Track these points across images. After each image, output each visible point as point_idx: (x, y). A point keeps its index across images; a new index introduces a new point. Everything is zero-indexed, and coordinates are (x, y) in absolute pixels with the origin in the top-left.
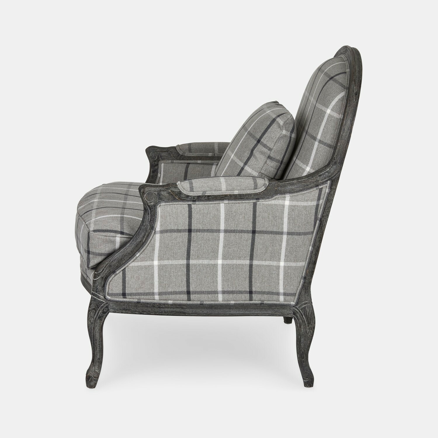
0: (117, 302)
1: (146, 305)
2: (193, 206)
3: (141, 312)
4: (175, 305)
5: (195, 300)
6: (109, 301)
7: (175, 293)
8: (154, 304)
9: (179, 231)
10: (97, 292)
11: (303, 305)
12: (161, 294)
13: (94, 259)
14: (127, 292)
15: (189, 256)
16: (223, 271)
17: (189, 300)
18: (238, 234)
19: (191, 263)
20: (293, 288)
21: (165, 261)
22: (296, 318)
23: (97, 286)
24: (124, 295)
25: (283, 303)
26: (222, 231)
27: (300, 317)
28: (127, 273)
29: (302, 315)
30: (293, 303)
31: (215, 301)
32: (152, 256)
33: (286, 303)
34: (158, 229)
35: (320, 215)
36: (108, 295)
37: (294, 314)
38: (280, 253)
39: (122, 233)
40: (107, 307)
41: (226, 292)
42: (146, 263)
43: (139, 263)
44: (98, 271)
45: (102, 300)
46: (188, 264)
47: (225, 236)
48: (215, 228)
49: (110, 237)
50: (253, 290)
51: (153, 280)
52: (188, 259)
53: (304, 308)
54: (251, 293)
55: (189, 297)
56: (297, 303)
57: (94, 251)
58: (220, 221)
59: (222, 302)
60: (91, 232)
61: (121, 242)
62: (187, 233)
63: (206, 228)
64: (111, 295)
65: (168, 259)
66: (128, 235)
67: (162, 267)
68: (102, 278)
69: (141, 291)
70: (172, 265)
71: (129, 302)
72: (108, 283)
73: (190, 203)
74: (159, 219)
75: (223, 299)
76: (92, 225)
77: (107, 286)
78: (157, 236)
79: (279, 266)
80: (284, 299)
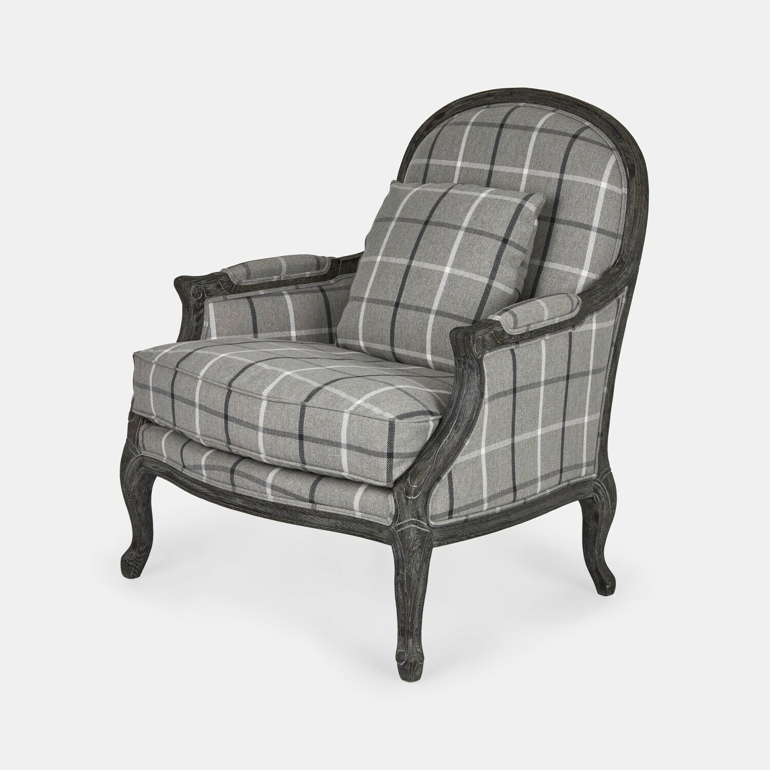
0: (442, 527)
1: (474, 521)
2: (516, 351)
3: (468, 535)
4: (502, 512)
5: (520, 498)
6: (433, 528)
7: (503, 493)
8: (482, 518)
9: (505, 394)
10: (419, 518)
11: (603, 475)
12: (490, 499)
13: (399, 465)
14: (454, 508)
15: (514, 431)
16: (542, 446)
17: (514, 501)
18: (555, 384)
19: (515, 442)
20: (594, 452)
21: (493, 445)
22: (597, 497)
23: (418, 508)
24: (451, 513)
25: (585, 478)
26: (542, 383)
27: (603, 494)
28: (454, 477)
29: (605, 490)
30: (595, 475)
31: (535, 494)
32: (480, 441)
33: (588, 477)
34: (486, 396)
35: (615, 338)
36: (431, 519)
37: (595, 491)
38: (585, 404)
39: (432, 414)
40: (431, 540)
41: (544, 477)
42: (473, 455)
43: (467, 455)
44: (420, 483)
45: (427, 529)
46: (513, 444)
47: (545, 391)
48: (537, 381)
49: (424, 423)
50: (564, 467)
51: (482, 479)
52: (513, 436)
53: (606, 479)
54: (561, 471)
55: (515, 495)
56: (598, 474)
57: (402, 450)
58: (541, 368)
59: (540, 495)
60: (397, 421)
61: (434, 427)
62: (512, 396)
63: (529, 383)
64: (434, 518)
65: (495, 442)
66: (437, 415)
67: (489, 455)
68: (424, 492)
69: (470, 502)
70: (498, 449)
71: (456, 524)
72: (431, 499)
73: (513, 347)
74: (486, 380)
75: (541, 488)
76: (377, 410)
77: (430, 505)
78: (486, 407)
79: (584, 424)
80: (586, 472)
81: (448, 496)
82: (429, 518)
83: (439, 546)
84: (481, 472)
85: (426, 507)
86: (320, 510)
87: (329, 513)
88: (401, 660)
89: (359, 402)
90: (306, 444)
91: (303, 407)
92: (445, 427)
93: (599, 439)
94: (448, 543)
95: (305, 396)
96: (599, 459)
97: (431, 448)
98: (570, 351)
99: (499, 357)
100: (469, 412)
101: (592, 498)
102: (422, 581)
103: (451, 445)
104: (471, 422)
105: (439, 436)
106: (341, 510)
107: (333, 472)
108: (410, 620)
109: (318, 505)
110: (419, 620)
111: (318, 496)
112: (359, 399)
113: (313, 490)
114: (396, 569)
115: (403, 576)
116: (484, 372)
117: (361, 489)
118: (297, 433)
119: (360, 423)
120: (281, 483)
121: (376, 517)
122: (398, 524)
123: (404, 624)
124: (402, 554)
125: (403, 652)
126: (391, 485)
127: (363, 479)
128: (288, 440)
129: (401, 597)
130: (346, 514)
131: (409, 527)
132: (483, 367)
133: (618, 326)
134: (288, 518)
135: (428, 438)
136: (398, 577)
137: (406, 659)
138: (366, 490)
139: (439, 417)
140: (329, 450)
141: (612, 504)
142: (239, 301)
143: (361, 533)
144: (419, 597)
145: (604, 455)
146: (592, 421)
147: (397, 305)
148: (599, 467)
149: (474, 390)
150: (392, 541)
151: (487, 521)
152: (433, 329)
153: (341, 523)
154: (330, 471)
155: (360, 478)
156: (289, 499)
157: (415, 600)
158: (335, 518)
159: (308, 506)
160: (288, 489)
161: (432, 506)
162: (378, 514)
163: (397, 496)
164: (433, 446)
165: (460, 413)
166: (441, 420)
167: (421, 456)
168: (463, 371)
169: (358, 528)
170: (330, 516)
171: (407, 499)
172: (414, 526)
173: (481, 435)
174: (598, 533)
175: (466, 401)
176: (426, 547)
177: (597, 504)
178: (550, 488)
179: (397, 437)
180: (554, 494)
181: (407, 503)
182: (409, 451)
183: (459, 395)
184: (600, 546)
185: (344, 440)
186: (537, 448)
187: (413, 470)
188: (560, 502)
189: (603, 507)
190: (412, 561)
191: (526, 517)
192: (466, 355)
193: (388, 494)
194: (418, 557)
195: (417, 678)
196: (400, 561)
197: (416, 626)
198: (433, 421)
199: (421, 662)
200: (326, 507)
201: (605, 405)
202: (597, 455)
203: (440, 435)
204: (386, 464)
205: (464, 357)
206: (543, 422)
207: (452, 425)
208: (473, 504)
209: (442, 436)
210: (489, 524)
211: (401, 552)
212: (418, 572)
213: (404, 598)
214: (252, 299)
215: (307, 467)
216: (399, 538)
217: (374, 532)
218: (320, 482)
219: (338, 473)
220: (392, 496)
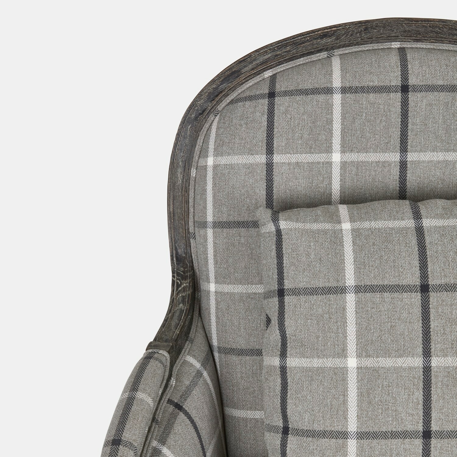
147: (427, 435)
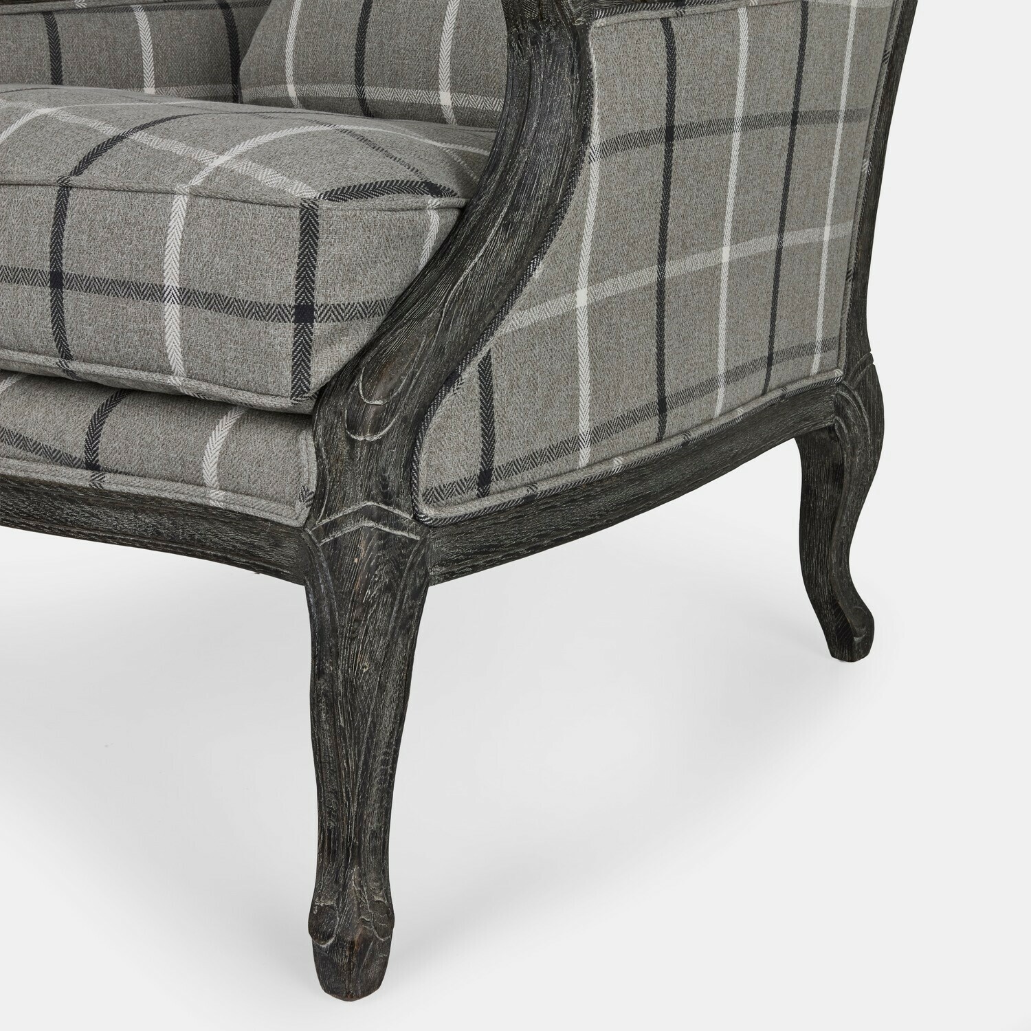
0: (457, 523)
1: (553, 500)
2: (675, 25)
3: (535, 542)
4: (627, 471)
5: (674, 431)
6: (430, 527)
7: (632, 418)
8: (574, 489)
9: (644, 139)
10: (387, 498)
11: (856, 372)
12: (597, 435)
13: (330, 341)
14: (496, 464)
15: (665, 247)
16: (729, 292)
17: (659, 440)
18: (765, 130)
19: (667, 276)
20: (838, 316)
21: (609, 283)
22: (843, 425)
23: (384, 470)
24: (484, 479)
25: (819, 379)
26: (738, 123)
27: (856, 417)
28: (498, 371)
29: (860, 408)
30: (839, 373)
31: (709, 420)
32: (574, 269)
33: (824, 377)
34: (595, 140)
35: (891, 43)
36: (427, 501)
37: (839, 410)
38: (827, 193)
39: (435, 190)
40: (423, 563)
41: (734, 375)
42: (553, 308)
43: (536, 309)
44: (392, 391)
45: (411, 530)
46: (661, 283)
47: (742, 145)
48: (724, 115)
49: (410, 213)
50: (775, 350)
51: (577, 378)
52: (662, 260)
53: (863, 381)
54: (770, 361)
55: (663, 423)
56: (847, 370)
57: (340, 297)
58: (736, 82)
59: (724, 420)
60: (325, 205)
61: (440, 229)
62: (663, 147)
63: (705, 118)
64: (433, 497)
65: (614, 274)
66: (451, 194)
67: (597, 310)
68: (405, 420)
69: (541, 444)
70: (624, 295)
71: (501, 510)
72: (427, 440)
73: (669, 12)
74: (596, 92)
75: (725, 404)
76: (268, 178)
77: (423, 457)
78: (593, 171)
79: (821, 244)
80: (821, 364)
81: (478, 430)
82: (420, 498)
83: (447, 579)
84: (574, 357)
85: (410, 465)
86: (114, 488)
87: (137, 497)
88: (324, 933)
89: (220, 161)
90: (70, 297)
91: (65, 189)
92: (475, 227)
93: (850, 286)
94: (475, 569)
95: (73, 162)
96: (849, 335)
97: (430, 289)
98: (802, 48)
99: (631, 36)
100: (546, 182)
101: (831, 429)
102: (391, 691)
103: (490, 278)
104: (551, 211)
105: (455, 255)
106: (169, 485)
107: (144, 375)
108: (354, 809)
109: (108, 476)
110: (381, 807)
111: (108, 450)
112: (222, 153)
113: (94, 433)
114: (314, 657)
115: (333, 678)
116: (591, 70)
117: (225, 424)
118: (46, 267)
119: (220, 220)
120: (11, 418)
121: (264, 502)
122: (324, 521)
123: (338, 820)
124: (332, 613)
125: (331, 907)
126: (307, 406)
127: (225, 393)
128: (24, 290)
129: (328, 742)
130: (182, 497)
131: (356, 528)
132: (589, 55)
133: (898, 13)
134: (30, 516)
135: (423, 261)
136: (322, 681)
137: (337, 930)
138: (237, 426)
139: (460, 201)
140: (131, 310)
141: (873, 442)
142: (23, 18)
143: (225, 550)
144: (384, 737)
145: (858, 325)
146: (837, 239)
148: (849, 354)
149: (563, 118)
150: (307, 573)
151: (587, 498)
152: (458, 27)
153: (168, 524)
154: (135, 374)
155: (215, 389)
156: (34, 460)
157: (368, 750)
158: (153, 511)
159: (80, 478)
160: (30, 433)
161: (429, 459)
162: (271, 491)
163: (324, 436)
164: (436, 281)
165: (519, 183)
166: (463, 211)
167: (400, 312)
168: (530, 64)
169: (216, 536)
170: (140, 504)
171: (352, 443)
172: (371, 524)
173: (578, 251)
174: (840, 511)
175: (538, 151)
176: (405, 586)
177: (842, 441)
178: (743, 405)
179: (325, 254)
180: (753, 419)
181: (351, 457)
182: (361, 299)
183: (519, 134)
184: (842, 544)
185: (172, 279)
186: (718, 297)
187: (372, 354)
188: (765, 441)
189: (854, 448)
190: (362, 631)
191: (688, 480)
192: (541, 14)
193: (299, 432)
194: (381, 618)
195: (370, 985)
196: (327, 634)
197: (372, 825)
198: (439, 209)
199: (383, 937)
200: (130, 479)
201: (865, 204)
202: (845, 322)
203: (458, 251)
204: (291, 340)
205: (534, 22)
206: (734, 229)
207: (495, 219)
208: (551, 449)
209: (464, 253)
210: (594, 505)
211: (331, 606)
212: (378, 666)
213: (336, 746)
214: (55, 16)
215: (74, 366)
216: (325, 565)
217: (259, 548)
218: (114, 410)
219: (157, 377)
220: (311, 437)
